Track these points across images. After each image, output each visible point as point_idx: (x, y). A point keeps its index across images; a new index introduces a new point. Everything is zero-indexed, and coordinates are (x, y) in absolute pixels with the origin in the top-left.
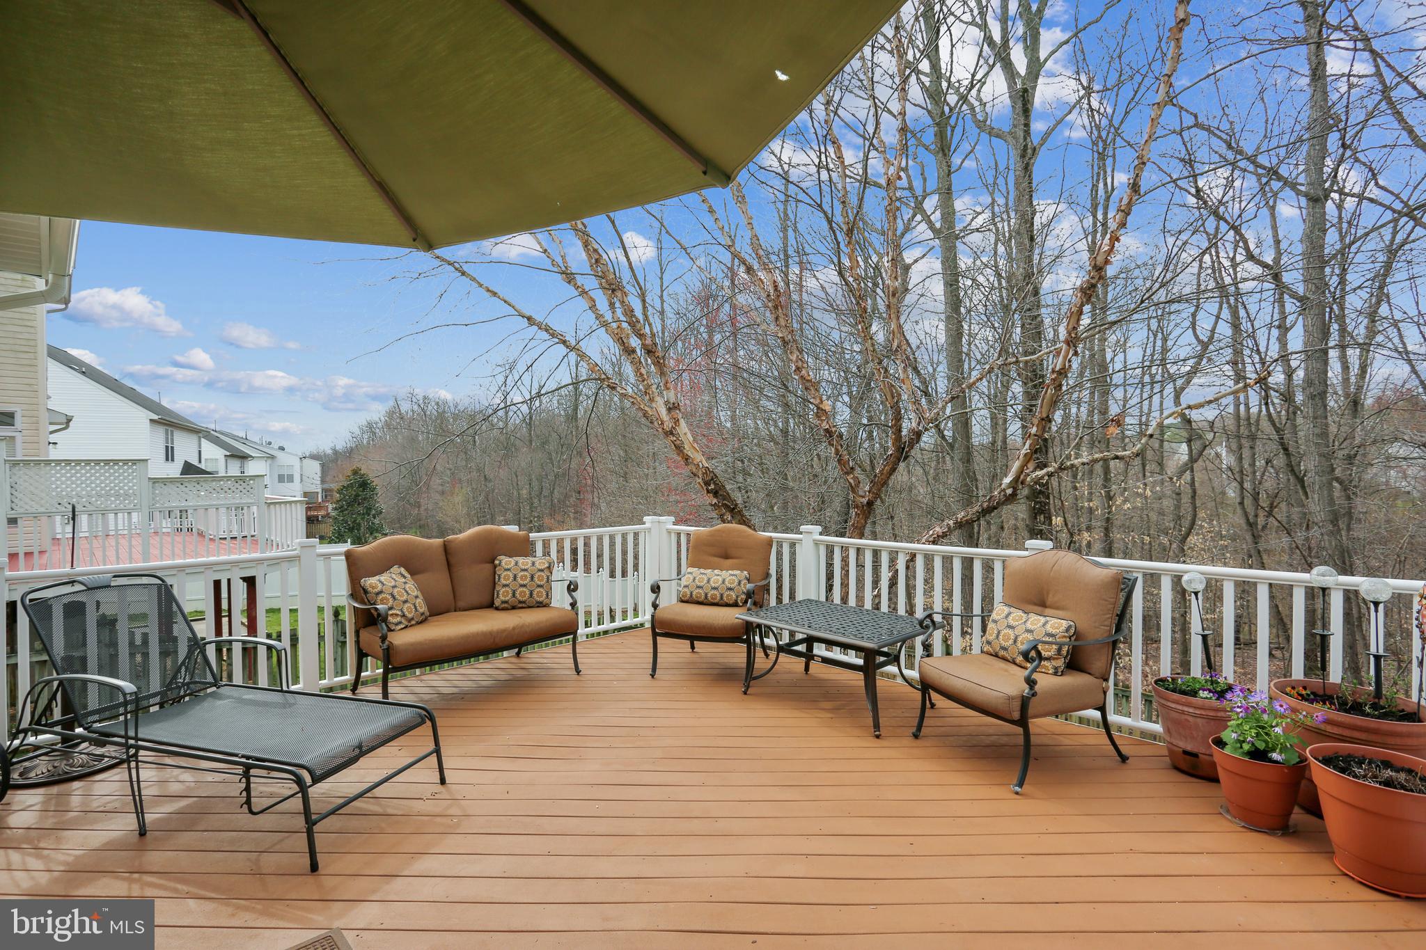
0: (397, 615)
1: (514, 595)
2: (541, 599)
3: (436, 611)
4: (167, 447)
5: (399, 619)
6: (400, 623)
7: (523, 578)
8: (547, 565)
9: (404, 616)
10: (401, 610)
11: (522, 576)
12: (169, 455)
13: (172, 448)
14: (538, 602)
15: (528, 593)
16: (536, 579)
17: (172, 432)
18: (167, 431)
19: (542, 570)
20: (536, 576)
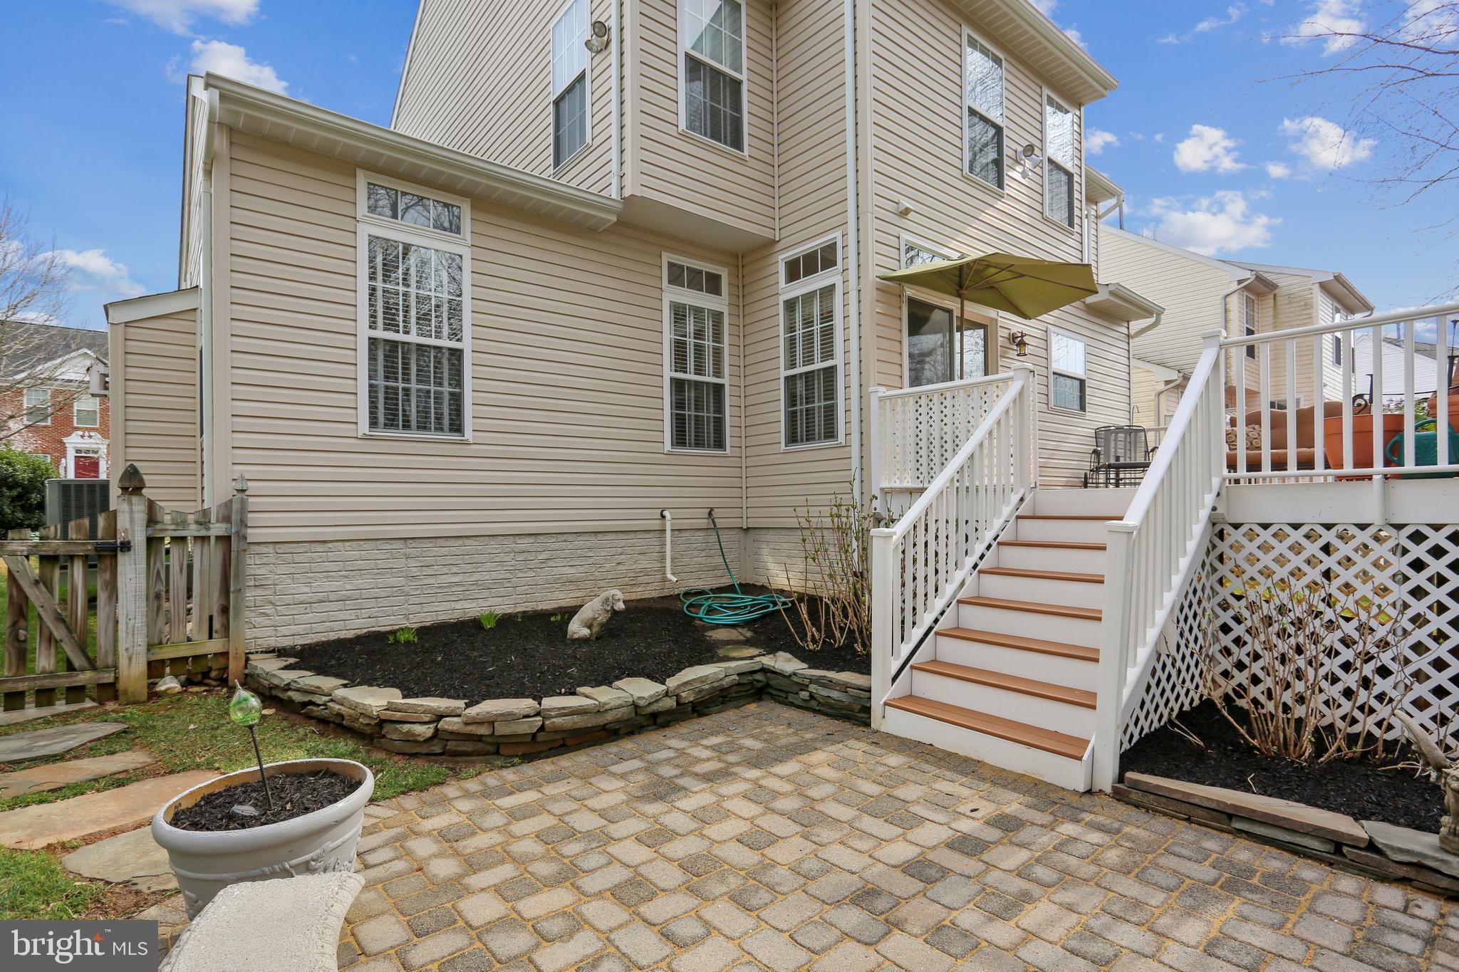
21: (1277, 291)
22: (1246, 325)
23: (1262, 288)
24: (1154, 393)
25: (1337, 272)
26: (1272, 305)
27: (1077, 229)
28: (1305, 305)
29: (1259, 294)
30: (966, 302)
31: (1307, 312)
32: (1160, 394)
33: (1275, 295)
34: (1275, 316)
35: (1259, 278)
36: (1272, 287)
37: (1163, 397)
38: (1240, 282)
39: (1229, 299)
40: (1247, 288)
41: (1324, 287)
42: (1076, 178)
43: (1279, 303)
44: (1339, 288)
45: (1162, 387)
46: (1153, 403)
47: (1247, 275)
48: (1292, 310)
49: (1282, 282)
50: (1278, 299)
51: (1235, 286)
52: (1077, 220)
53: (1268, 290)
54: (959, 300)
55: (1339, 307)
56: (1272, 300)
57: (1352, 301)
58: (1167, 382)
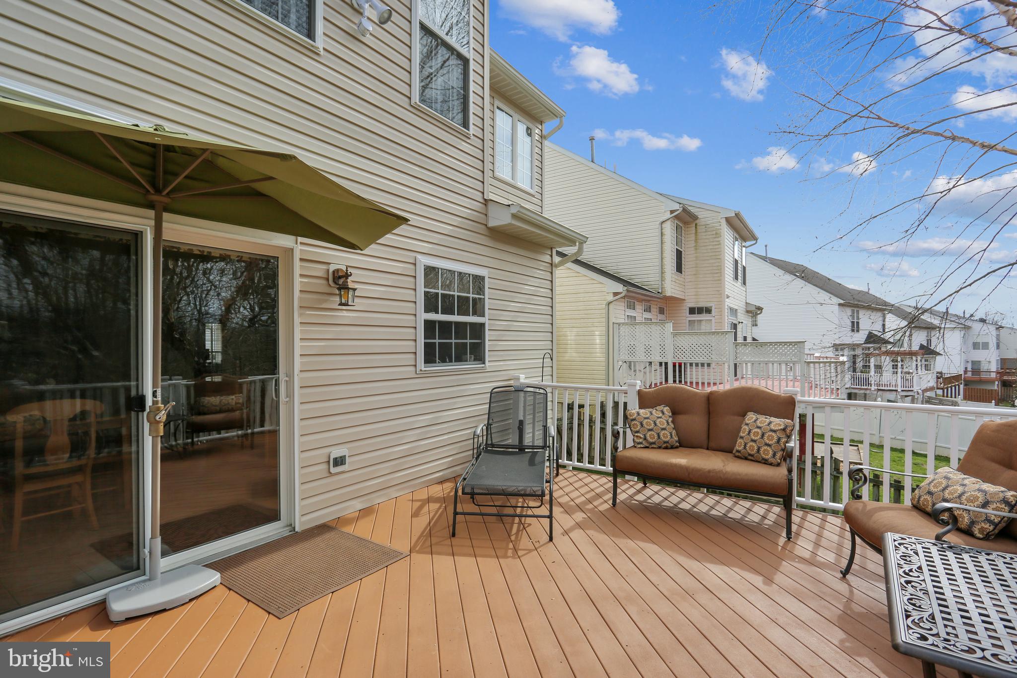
0: (641, 438)
1: (745, 448)
2: (766, 457)
3: (684, 444)
4: (853, 323)
5: (641, 440)
6: (641, 443)
7: (756, 434)
8: (782, 427)
9: (645, 439)
10: (645, 435)
11: (755, 432)
12: (855, 327)
13: (858, 323)
14: (763, 459)
15: (756, 448)
16: (765, 438)
17: (858, 313)
18: (853, 312)
19: (775, 431)
20: (766, 435)
21: (697, 221)
22: (676, 247)
23: (688, 219)
24: (605, 302)
25: (737, 210)
26: (694, 232)
27: (473, 130)
28: (716, 234)
29: (686, 223)
30: (166, 216)
31: (717, 239)
32: (609, 303)
33: (696, 225)
34: (696, 241)
35: (685, 210)
36: (695, 218)
37: (611, 306)
38: (672, 212)
39: (664, 225)
40: (677, 217)
41: (728, 220)
42: (472, 65)
43: (699, 231)
44: (737, 223)
45: (611, 298)
46: (604, 311)
47: (676, 206)
48: (707, 237)
49: (701, 214)
50: (698, 227)
51: (668, 215)
52: (472, 119)
53: (691, 220)
54: (151, 213)
55: (738, 237)
56: (694, 228)
57: (745, 233)
58: (615, 294)
